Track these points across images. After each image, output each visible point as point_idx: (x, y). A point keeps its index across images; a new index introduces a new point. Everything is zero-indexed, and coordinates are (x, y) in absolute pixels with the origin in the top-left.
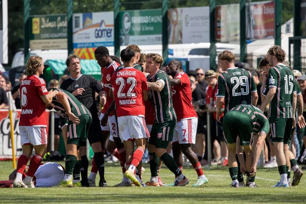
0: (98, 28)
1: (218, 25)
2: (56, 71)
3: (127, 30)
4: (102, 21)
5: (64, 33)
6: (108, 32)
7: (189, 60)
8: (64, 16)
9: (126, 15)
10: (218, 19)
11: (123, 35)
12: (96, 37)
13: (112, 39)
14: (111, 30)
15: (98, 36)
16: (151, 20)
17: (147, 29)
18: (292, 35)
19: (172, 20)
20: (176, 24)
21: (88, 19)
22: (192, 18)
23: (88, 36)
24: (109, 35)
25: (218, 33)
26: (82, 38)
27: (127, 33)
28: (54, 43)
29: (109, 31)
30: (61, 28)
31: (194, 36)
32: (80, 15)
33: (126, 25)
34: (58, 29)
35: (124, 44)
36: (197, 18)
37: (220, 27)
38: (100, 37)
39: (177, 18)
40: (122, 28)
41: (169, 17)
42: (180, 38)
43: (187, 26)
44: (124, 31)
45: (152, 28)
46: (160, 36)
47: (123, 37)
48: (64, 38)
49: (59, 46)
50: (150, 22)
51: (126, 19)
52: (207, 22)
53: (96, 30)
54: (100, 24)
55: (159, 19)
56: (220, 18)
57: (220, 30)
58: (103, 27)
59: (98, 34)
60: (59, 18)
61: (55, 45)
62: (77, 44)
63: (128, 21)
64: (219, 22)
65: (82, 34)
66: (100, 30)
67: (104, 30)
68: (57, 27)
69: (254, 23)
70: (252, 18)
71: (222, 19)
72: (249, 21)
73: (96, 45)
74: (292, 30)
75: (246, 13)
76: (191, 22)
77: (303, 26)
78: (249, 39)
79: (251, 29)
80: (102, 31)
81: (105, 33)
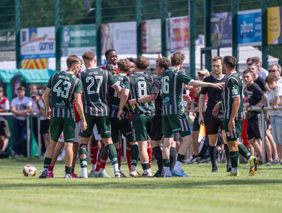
0: (42, 42)
1: (144, 38)
2: (4, 79)
3: (66, 43)
4: (46, 36)
5: (13, 46)
6: (51, 45)
8: (13, 32)
9: (66, 30)
10: (144, 32)
11: (64, 47)
12: (40, 49)
13: (54, 51)
14: (53, 43)
15: (42, 49)
16: (86, 34)
17: (84, 41)
18: (203, 46)
19: (105, 34)
20: (108, 37)
21: (34, 34)
22: (122, 32)
23: (33, 48)
24: (51, 47)
25: (144, 45)
26: (28, 51)
27: (66, 45)
28: (5, 55)
30: (11, 42)
31: (123, 48)
32: (27, 30)
33: (66, 39)
34: (8, 42)
35: (64, 55)
36: (125, 32)
37: (145, 40)
39: (109, 32)
40: (62, 41)
41: (102, 31)
43: (117, 39)
44: (64, 44)
45: (88, 41)
46: (95, 48)
47: (63, 50)
48: (13, 50)
49: (9, 58)
50: (86, 36)
51: (66, 33)
52: (135, 35)
53: (40, 43)
54: (44, 38)
55: (93, 33)
56: (145, 32)
57: (145, 42)
58: (46, 41)
59: (42, 47)
60: (9, 33)
61: (5, 56)
62: (24, 56)
63: (68, 35)
64: (145, 35)
65: (28, 47)
66: (43, 43)
67: (47, 43)
68: (7, 41)
69: (173, 36)
70: (171, 31)
71: (147, 32)
72: (169, 35)
73: (40, 56)
74: (204, 42)
75: (167, 27)
76: (121, 35)
77: (213, 38)
78: (169, 50)
79: (171, 41)
80: (46, 44)
81: (48, 46)
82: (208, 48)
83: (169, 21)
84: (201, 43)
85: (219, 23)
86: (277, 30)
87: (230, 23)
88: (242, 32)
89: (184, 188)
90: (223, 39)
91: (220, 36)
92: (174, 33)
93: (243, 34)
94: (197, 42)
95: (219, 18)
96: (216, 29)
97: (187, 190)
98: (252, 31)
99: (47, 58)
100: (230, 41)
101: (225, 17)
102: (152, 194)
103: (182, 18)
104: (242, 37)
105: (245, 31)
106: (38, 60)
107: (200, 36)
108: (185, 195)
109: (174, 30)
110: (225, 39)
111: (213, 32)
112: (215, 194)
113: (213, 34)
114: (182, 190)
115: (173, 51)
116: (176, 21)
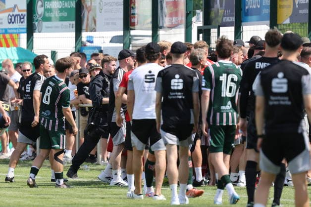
0: (11, 14)
1: (132, 11)
3: (40, 16)
7: (102, 49)
10: (132, 5)
11: (37, 21)
12: (9, 23)
13: (25, 25)
14: (25, 15)
15: (11, 22)
17: (61, 14)
18: (201, 24)
19: (86, 6)
20: (89, 10)
21: (1, 3)
22: (106, 4)
23: (1, 21)
24: (22, 20)
25: (133, 20)
27: (40, 18)
29: (22, 17)
31: (108, 24)
33: (40, 10)
35: (37, 30)
36: (111, 4)
37: (134, 14)
38: (13, 23)
39: (91, 4)
40: (35, 13)
41: (83, 2)
42: (93, 25)
43: (101, 12)
44: (38, 16)
45: (65, 14)
46: (74, 22)
47: (36, 23)
50: (63, 7)
51: (40, 3)
52: (121, 8)
53: (9, 15)
55: (73, 4)
56: (134, 5)
57: (134, 17)
59: (11, 19)
63: (42, 6)
64: (133, 8)
66: (13, 15)
67: (17, 15)
69: (166, 10)
70: (164, 5)
71: (136, 5)
72: (162, 8)
73: (9, 31)
74: (201, 19)
76: (105, 8)
77: (213, 15)
78: (161, 27)
79: (164, 16)
80: (15, 16)
81: (18, 18)
82: (207, 27)
84: (198, 20)
86: (289, 6)
88: (247, 8)
90: (224, 16)
91: (221, 12)
92: (167, 7)
93: (247, 10)
94: (194, 19)
96: (216, 4)
98: (259, 7)
99: (18, 34)
100: (233, 19)
104: (247, 14)
105: (251, 7)
106: (8, 36)
107: (198, 11)
109: (167, 3)
110: (227, 16)
111: (213, 7)
113: (213, 9)
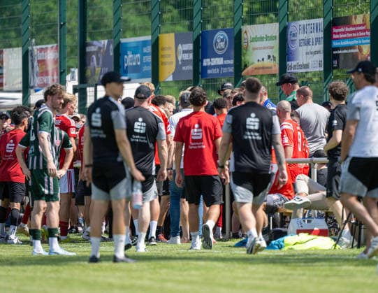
18: (76, 83)
25: (1, 81)
37: (2, 74)
56: (2, 64)
57: (2, 77)
64: (1, 67)
69: (37, 69)
70: (36, 63)
71: (4, 64)
72: (33, 67)
74: (77, 78)
75: (30, 58)
77: (89, 73)
78: (32, 88)
79: (35, 75)
82: (83, 86)
83: (32, 50)
84: (73, 78)
85: (97, 53)
86: (172, 63)
87: (112, 53)
88: (126, 65)
89: (51, 265)
90: (101, 74)
91: (98, 69)
92: (38, 65)
93: (127, 67)
94: (68, 77)
95: (97, 47)
96: (93, 61)
97: (55, 268)
98: (139, 63)
101: (104, 45)
102: (10, 273)
103: (50, 46)
104: (126, 72)
105: (131, 64)
107: (72, 70)
108: (52, 275)
109: (39, 61)
111: (89, 64)
112: (92, 273)
113: (88, 67)
114: (49, 268)
115: (37, 88)
116: (41, 50)
